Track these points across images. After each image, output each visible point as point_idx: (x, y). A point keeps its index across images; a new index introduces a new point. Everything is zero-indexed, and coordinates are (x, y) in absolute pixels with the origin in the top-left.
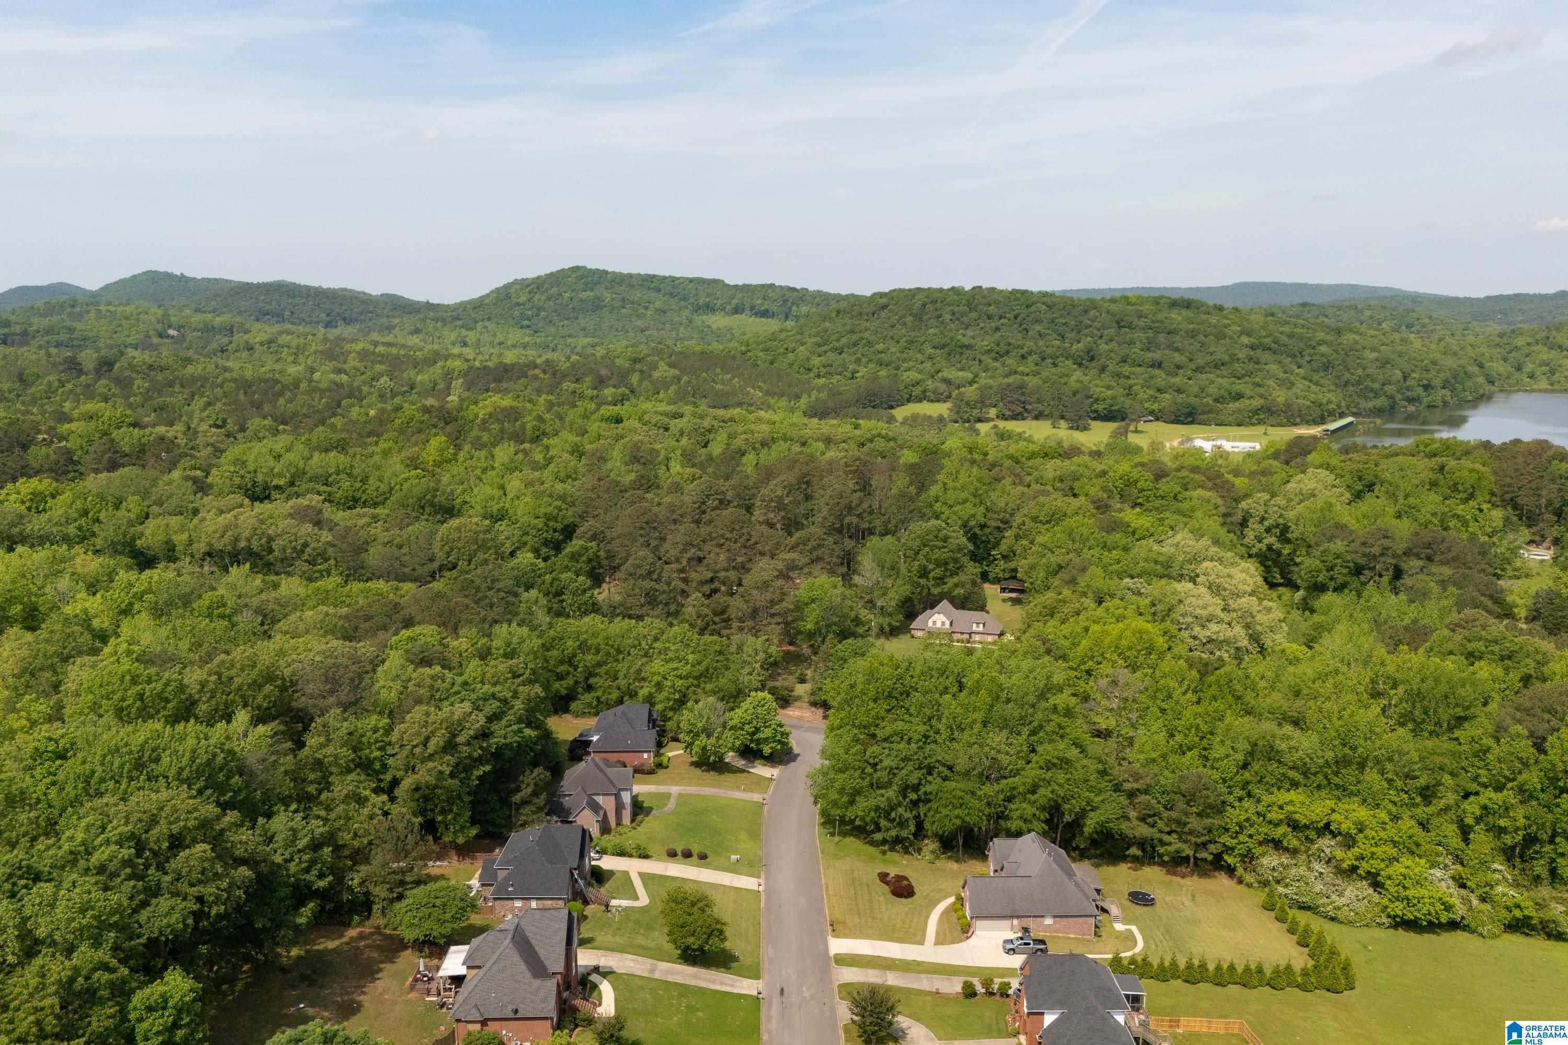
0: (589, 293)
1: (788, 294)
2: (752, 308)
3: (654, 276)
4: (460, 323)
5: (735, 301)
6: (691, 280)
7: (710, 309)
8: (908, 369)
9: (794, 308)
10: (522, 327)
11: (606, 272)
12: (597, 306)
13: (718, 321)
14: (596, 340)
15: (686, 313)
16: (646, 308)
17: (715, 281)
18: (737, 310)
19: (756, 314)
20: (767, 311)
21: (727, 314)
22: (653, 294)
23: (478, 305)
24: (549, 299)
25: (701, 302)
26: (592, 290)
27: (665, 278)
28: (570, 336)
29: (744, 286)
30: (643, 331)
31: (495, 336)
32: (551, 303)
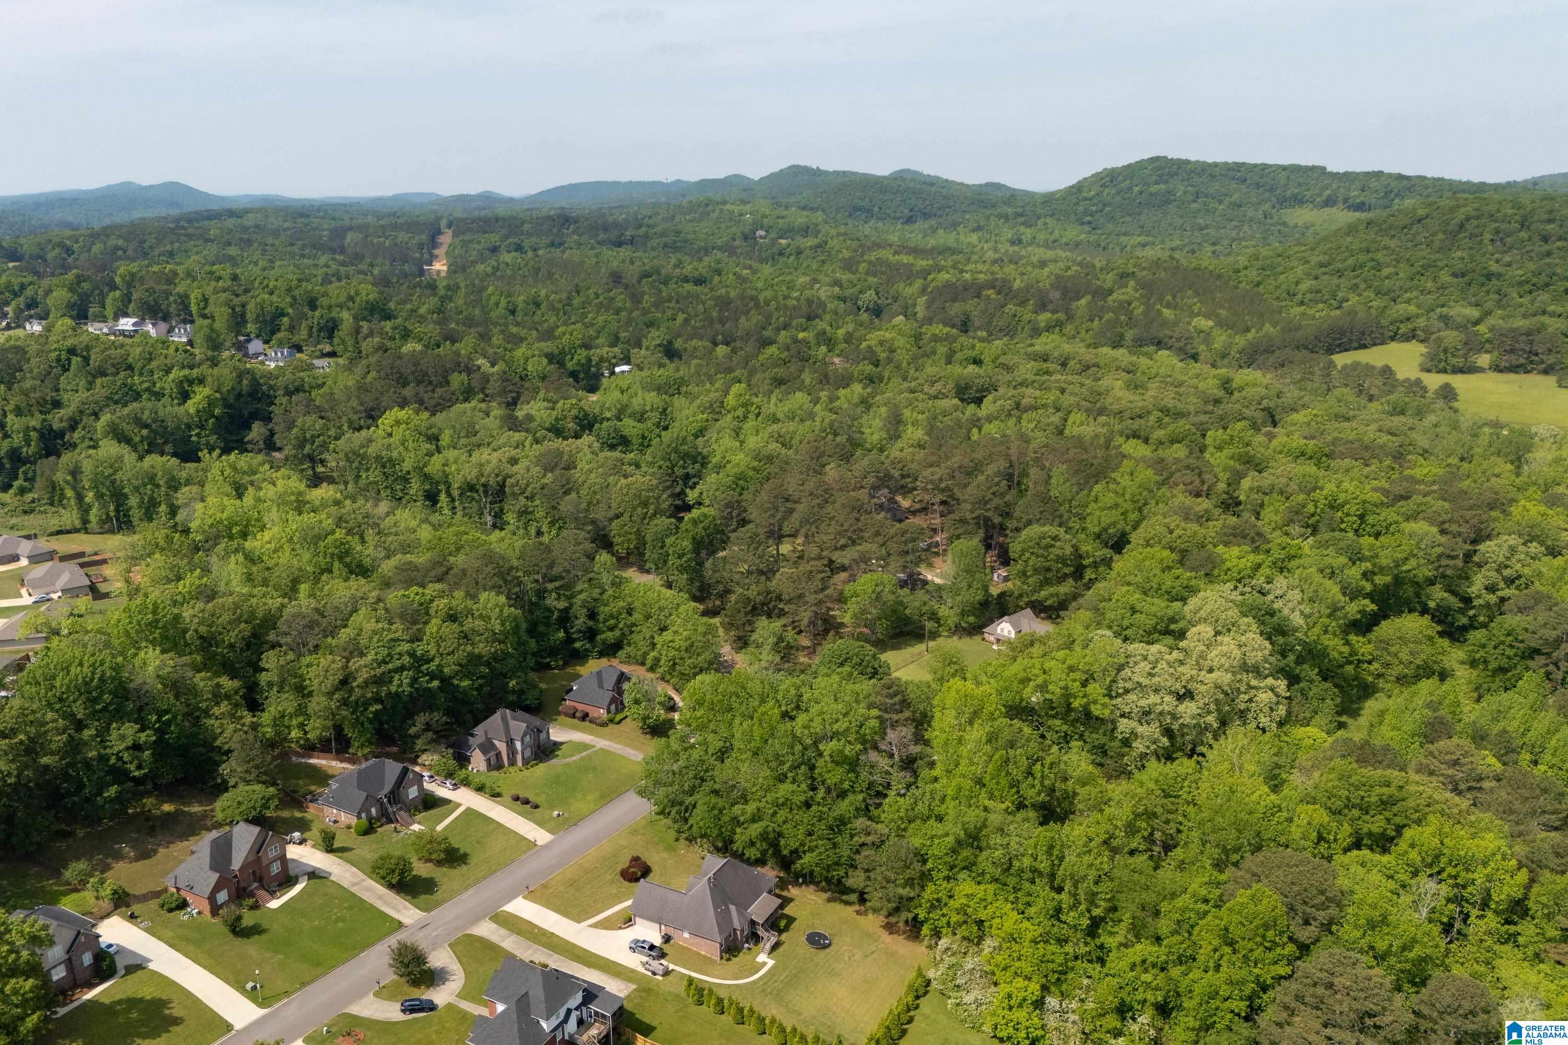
0: (1163, 186)
1: (1393, 184)
2: (1346, 200)
3: (1244, 164)
4: (1021, 220)
5: (1327, 193)
6: (1284, 168)
7: (1298, 201)
8: (1408, 301)
9: (1397, 201)
10: (1082, 224)
11: (1187, 162)
12: (1166, 199)
13: (1300, 216)
14: (1150, 239)
15: (1267, 206)
16: (1220, 202)
17: (1313, 168)
18: (1329, 202)
19: (1349, 208)
20: (1363, 203)
21: (1315, 207)
22: (1233, 185)
23: (1049, 199)
24: (1118, 193)
25: (1289, 193)
26: (1166, 182)
27: (1255, 166)
28: (1125, 234)
29: (1346, 174)
30: (1201, 229)
31: (1052, 233)
32: (1119, 198)
